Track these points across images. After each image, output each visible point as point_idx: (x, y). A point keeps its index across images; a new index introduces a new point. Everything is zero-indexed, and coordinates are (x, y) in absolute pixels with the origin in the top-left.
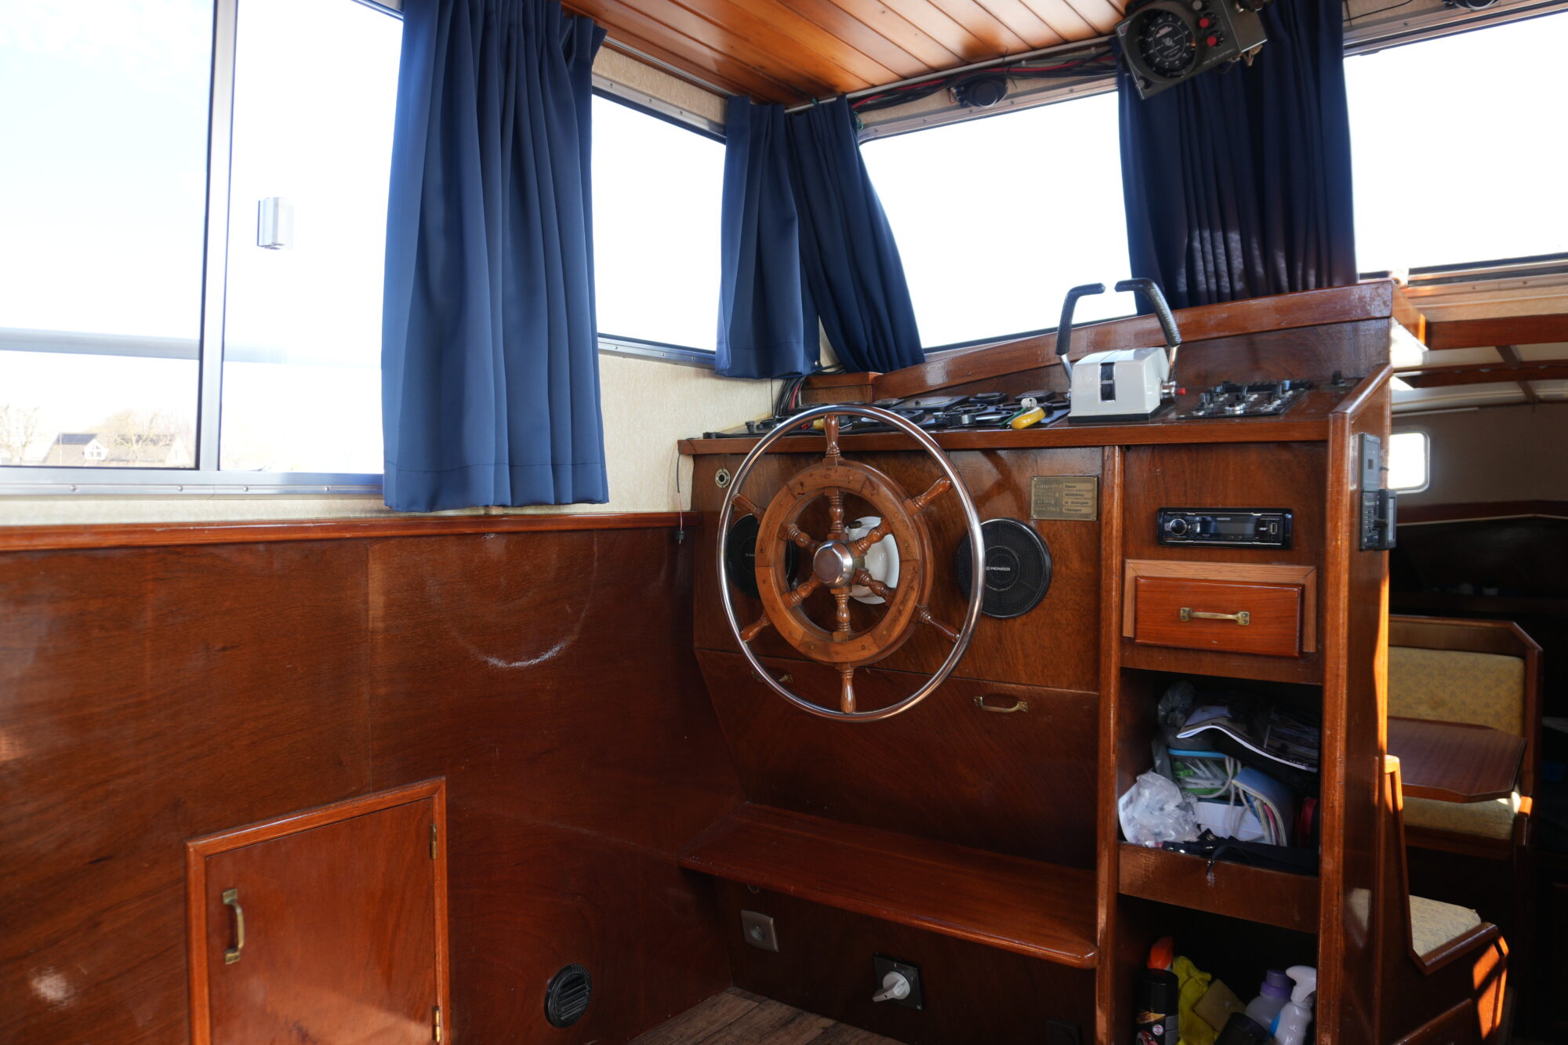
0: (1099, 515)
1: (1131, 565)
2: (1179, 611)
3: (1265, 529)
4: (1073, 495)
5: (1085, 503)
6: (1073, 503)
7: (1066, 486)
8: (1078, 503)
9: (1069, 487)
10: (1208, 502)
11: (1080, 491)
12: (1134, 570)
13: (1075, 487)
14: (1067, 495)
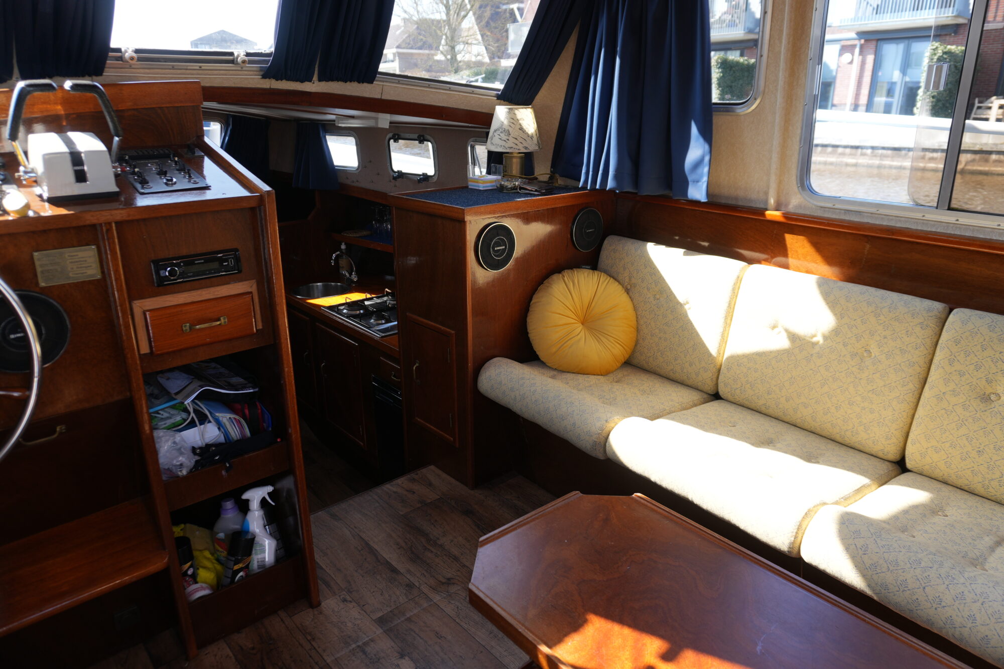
0: (103, 272)
1: (138, 304)
2: (182, 326)
3: (226, 264)
4: (77, 262)
5: (89, 266)
6: (78, 268)
7: (69, 256)
8: (84, 267)
9: (72, 256)
10: (184, 252)
11: (82, 258)
12: (140, 307)
13: (77, 255)
14: (71, 263)
